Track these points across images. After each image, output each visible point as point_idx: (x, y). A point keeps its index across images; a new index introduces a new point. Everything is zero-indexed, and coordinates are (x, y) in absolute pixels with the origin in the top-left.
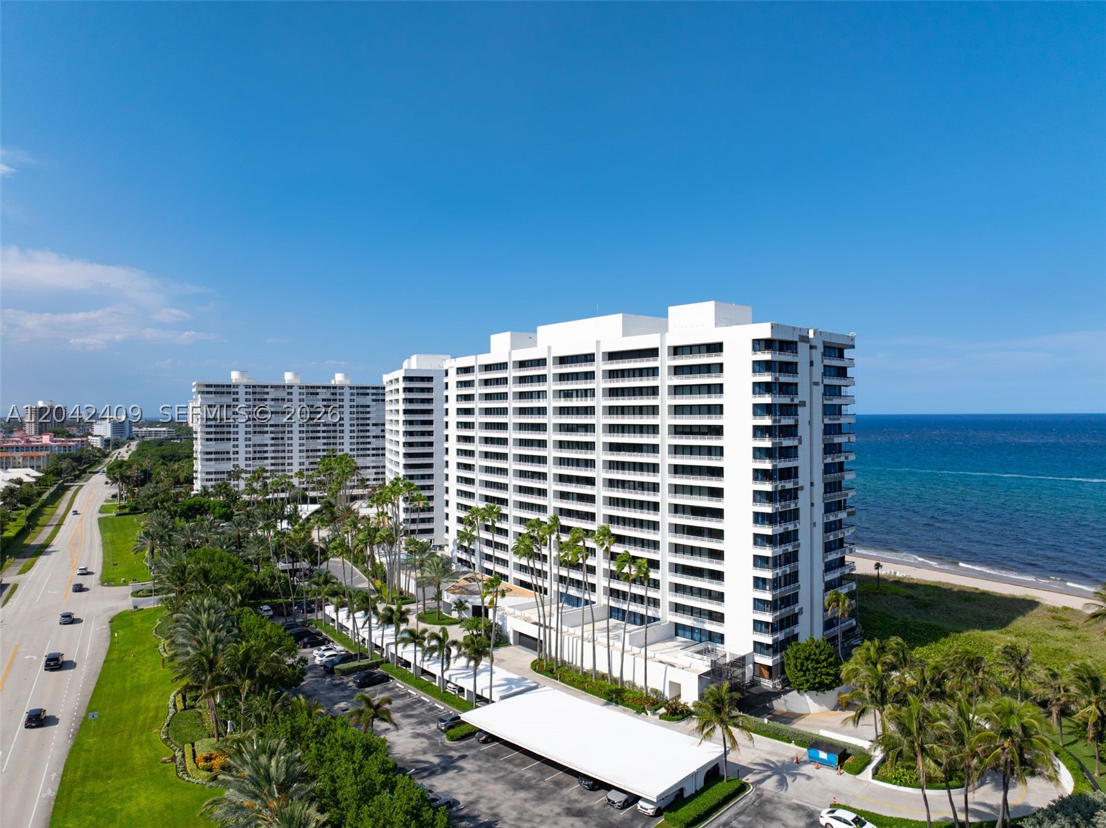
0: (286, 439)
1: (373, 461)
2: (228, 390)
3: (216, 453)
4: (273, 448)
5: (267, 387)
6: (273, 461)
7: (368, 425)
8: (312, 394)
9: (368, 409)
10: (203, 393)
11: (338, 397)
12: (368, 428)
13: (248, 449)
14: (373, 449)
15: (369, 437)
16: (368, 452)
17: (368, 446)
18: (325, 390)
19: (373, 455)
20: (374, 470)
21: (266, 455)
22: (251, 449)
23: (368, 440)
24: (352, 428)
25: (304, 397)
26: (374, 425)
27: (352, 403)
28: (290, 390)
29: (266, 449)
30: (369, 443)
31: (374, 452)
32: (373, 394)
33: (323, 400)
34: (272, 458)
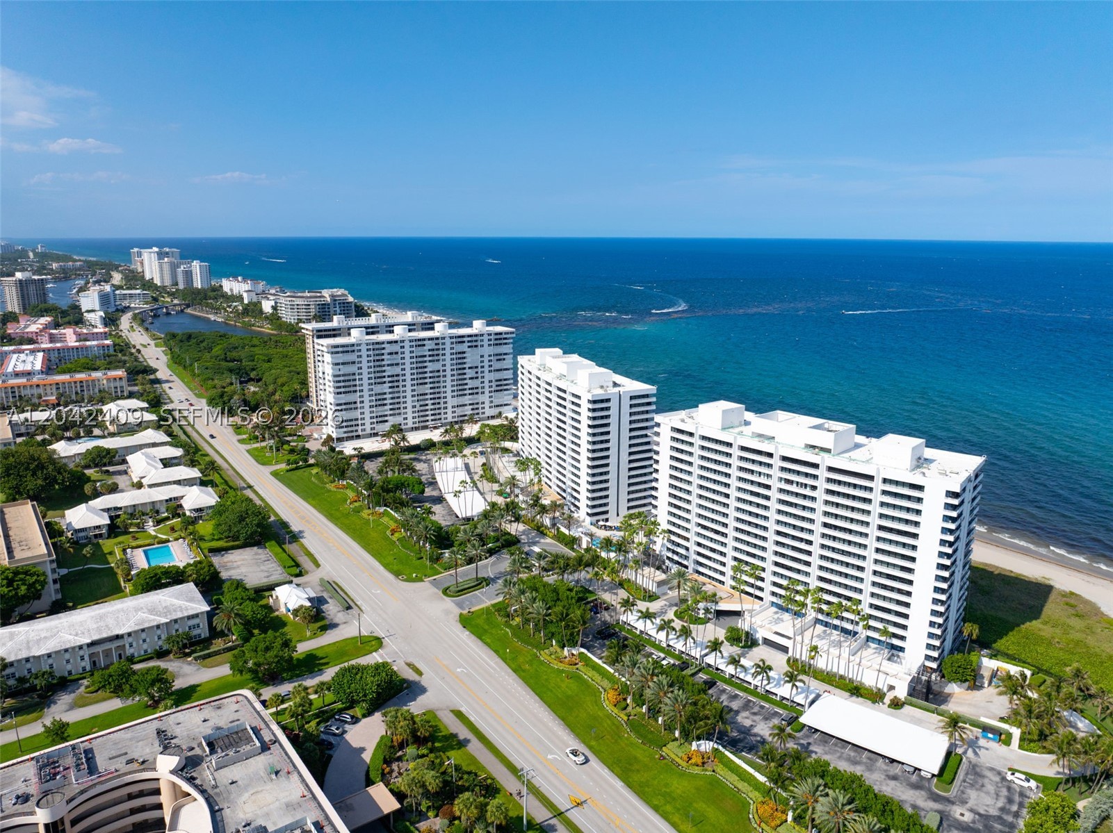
0: (401, 386)
1: (470, 400)
2: (353, 348)
3: (345, 404)
4: (391, 396)
5: (383, 343)
6: (391, 407)
7: (464, 369)
8: (419, 346)
9: (465, 355)
10: (332, 353)
11: (441, 347)
12: (465, 371)
13: (371, 398)
15: (465, 379)
16: (465, 392)
17: (466, 387)
18: (430, 342)
19: (470, 394)
20: (471, 407)
21: (385, 402)
22: (374, 398)
23: (465, 382)
24: (453, 373)
25: (414, 349)
26: (469, 368)
27: (452, 351)
28: (402, 344)
29: (385, 396)
30: (466, 384)
31: (471, 391)
32: (468, 342)
33: (429, 350)
34: (391, 404)
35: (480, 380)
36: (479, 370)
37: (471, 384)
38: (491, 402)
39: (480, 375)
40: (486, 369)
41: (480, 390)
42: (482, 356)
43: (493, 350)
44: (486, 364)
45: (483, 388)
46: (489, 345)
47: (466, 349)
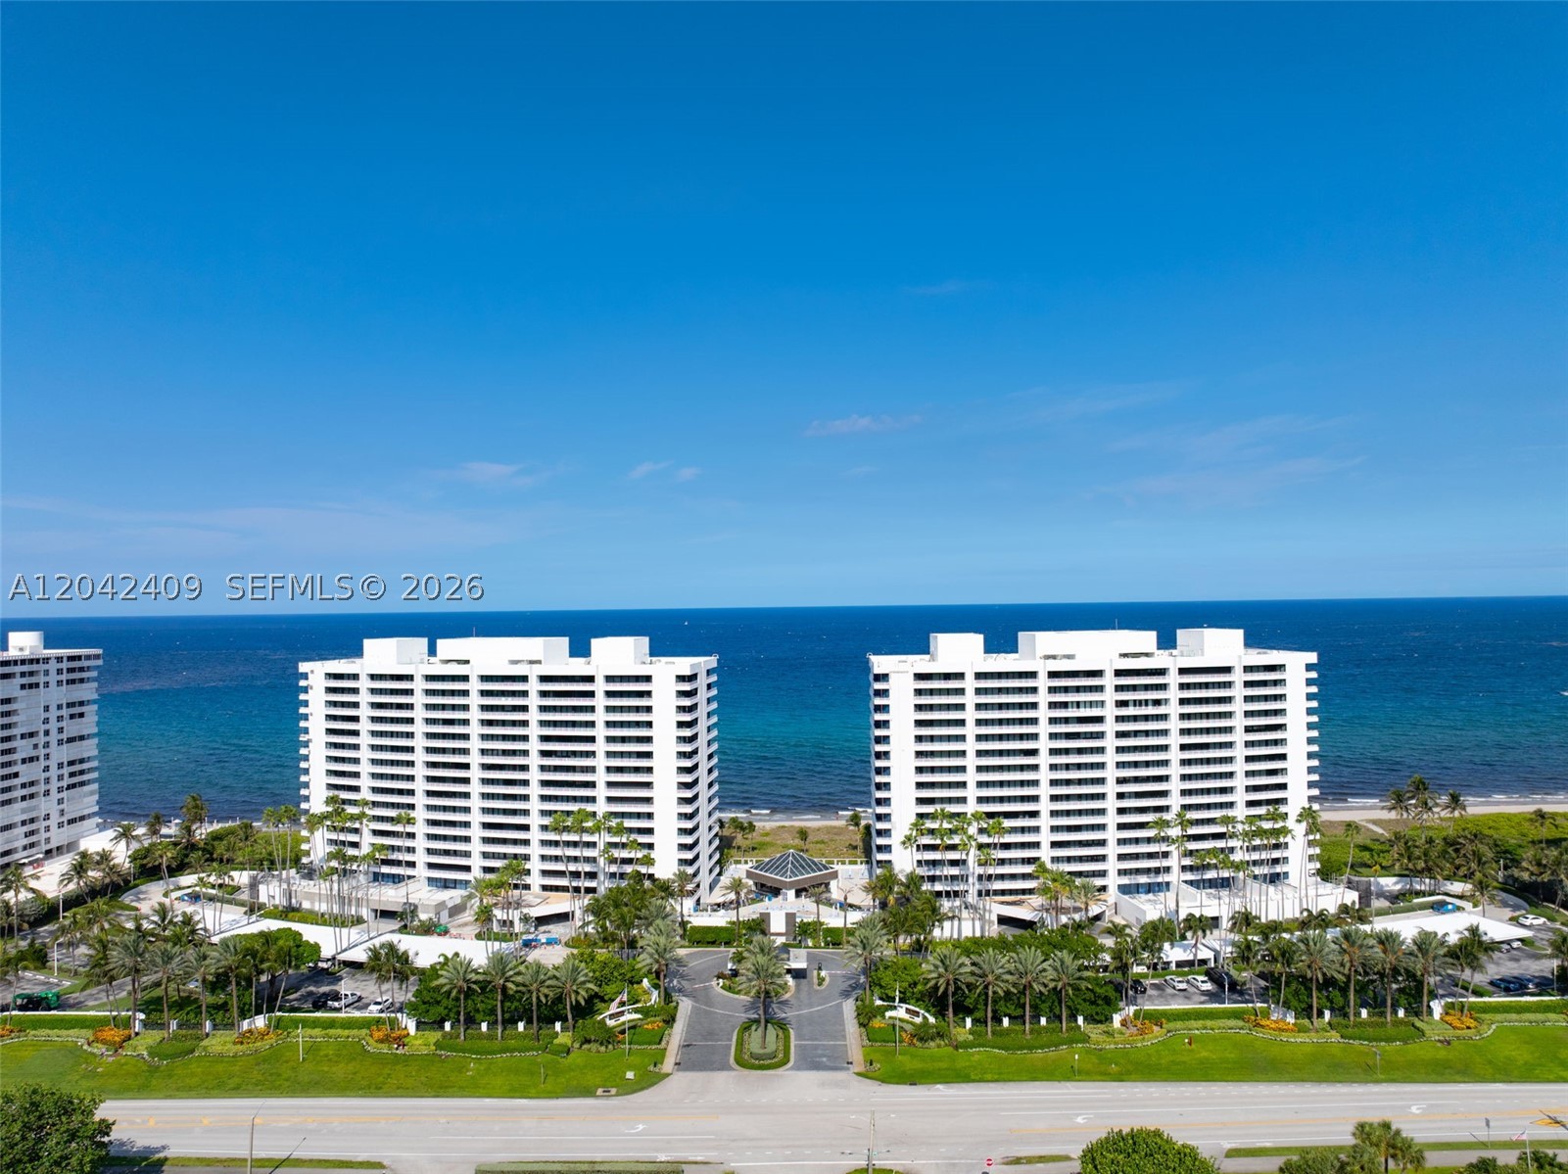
1: (23, 811)
7: (13, 737)
14: (23, 786)
15: (14, 764)
16: (15, 794)
19: (24, 798)
20: (25, 829)
26: (23, 736)
30: (16, 775)
31: (25, 792)
32: (23, 674)
35: (43, 763)
36: (41, 739)
37: (27, 773)
38: (62, 813)
39: (42, 752)
40: (54, 737)
41: (42, 788)
42: (47, 709)
43: (63, 695)
44: (53, 726)
45: (47, 781)
46: (59, 683)
47: (18, 693)
